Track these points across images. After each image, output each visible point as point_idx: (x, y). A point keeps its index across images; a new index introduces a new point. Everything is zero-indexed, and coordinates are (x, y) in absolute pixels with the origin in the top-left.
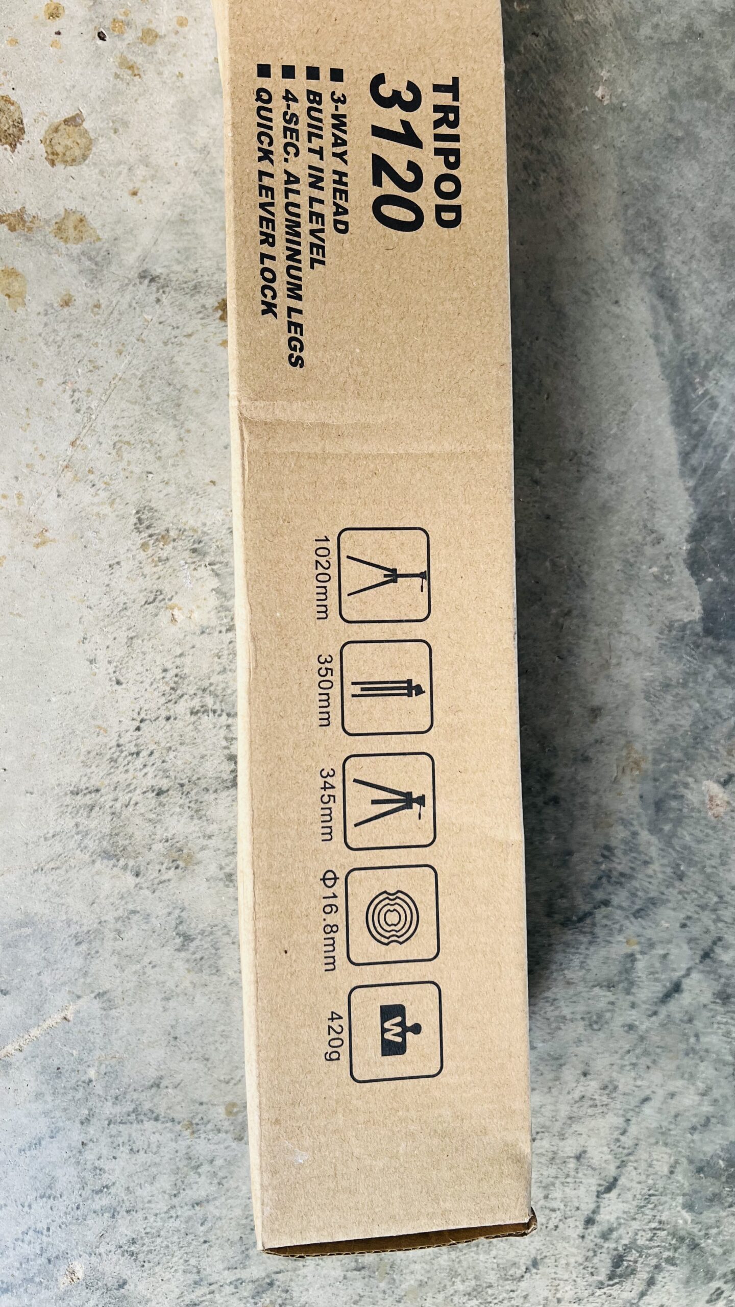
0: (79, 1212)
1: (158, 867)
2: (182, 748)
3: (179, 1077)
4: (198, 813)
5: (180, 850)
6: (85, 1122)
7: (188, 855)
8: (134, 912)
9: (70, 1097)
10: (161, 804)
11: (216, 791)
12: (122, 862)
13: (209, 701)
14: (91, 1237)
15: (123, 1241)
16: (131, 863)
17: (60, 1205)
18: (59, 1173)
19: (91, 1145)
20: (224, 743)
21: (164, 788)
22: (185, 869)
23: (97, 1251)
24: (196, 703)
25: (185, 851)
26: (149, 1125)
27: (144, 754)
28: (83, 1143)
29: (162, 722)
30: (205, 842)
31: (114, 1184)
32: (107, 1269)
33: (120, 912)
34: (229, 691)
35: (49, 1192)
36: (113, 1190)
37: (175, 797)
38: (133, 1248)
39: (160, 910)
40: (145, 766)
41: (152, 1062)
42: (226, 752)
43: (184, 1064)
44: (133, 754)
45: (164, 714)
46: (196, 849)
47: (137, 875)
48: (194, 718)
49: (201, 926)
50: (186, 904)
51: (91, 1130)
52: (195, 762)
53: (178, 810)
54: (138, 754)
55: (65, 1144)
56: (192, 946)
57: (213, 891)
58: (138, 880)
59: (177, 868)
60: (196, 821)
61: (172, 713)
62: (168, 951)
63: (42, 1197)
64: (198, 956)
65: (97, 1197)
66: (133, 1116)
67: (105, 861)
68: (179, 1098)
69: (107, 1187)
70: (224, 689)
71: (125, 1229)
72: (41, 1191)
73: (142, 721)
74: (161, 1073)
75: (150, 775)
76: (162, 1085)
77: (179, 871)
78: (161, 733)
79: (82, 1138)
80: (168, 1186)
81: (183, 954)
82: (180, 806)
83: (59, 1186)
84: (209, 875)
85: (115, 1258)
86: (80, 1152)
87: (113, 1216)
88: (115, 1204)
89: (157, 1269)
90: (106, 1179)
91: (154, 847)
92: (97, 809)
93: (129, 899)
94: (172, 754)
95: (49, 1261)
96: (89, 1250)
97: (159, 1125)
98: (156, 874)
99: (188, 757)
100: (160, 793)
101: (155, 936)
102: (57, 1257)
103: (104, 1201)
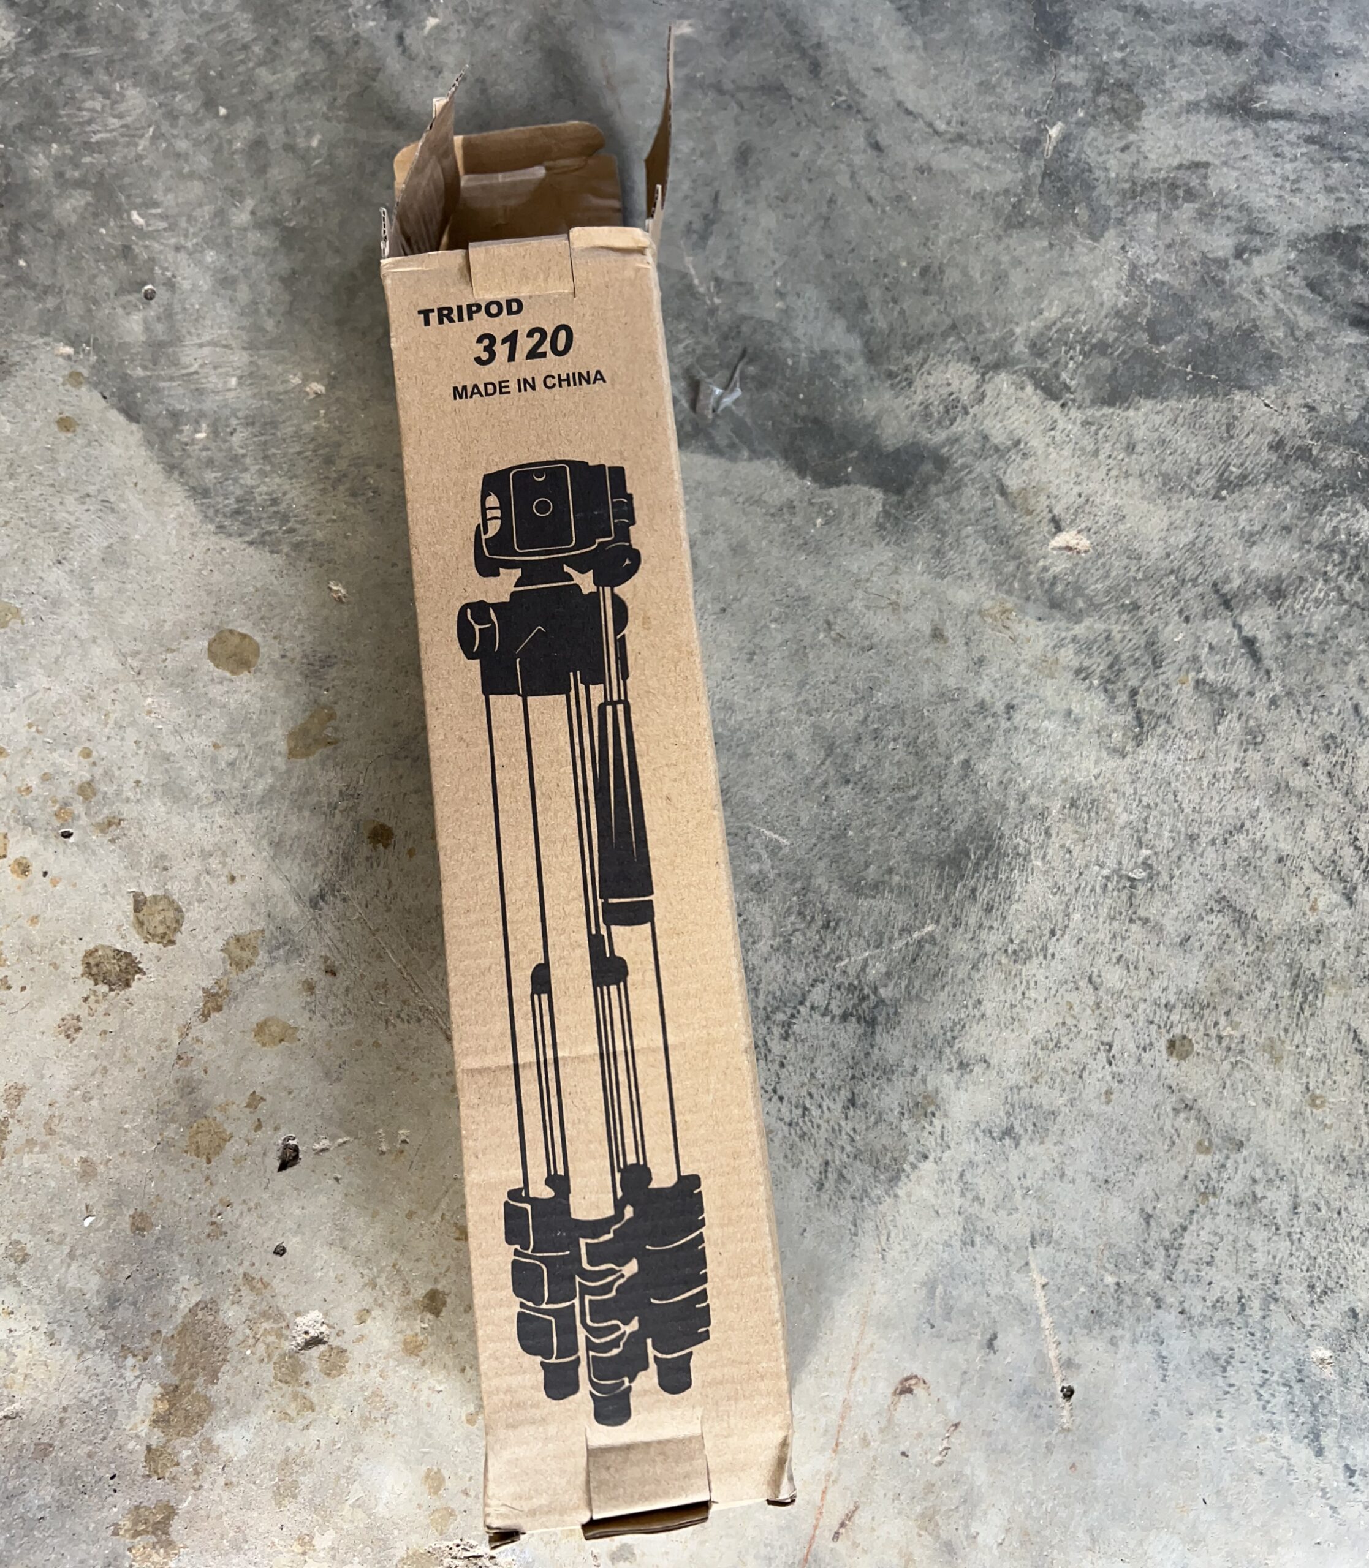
0: (1258, 1335)
1: (926, 1134)
2: (817, 1063)
3: (1149, 1193)
4: (887, 1071)
5: (917, 1104)
6: (1159, 1303)
7: (925, 1098)
8: (962, 1175)
9: (1126, 1311)
10: (865, 1105)
11: (872, 1046)
12: (907, 1167)
13: (780, 1017)
14: (1291, 1329)
15: (1308, 1297)
16: (911, 1158)
17: (1241, 1351)
18: (1204, 1346)
19: (1186, 1305)
20: (828, 1019)
21: (849, 1095)
22: (938, 1107)
23: (1308, 1327)
24: (777, 1031)
25: (920, 1099)
26: (1187, 1239)
27: (808, 1104)
28: (1182, 1313)
29: (784, 1073)
30: (919, 1076)
31: (1240, 1290)
32: (1331, 1324)
33: (957, 1190)
34: (778, 993)
35: (1222, 1362)
36: (1246, 1293)
37: (864, 1088)
38: (1319, 1290)
39: (969, 1147)
40: (820, 1106)
41: (1122, 1214)
42: (837, 1020)
43: (1136, 1182)
44: (804, 1115)
45: (776, 1066)
46: (922, 1087)
47: (926, 1157)
48: (792, 1040)
49: (1002, 1114)
50: (973, 1119)
51: (1170, 1300)
52: (835, 1054)
53: (876, 1091)
54: (805, 1109)
55: (1175, 1332)
56: (1017, 1128)
57: (971, 1088)
58: (931, 1158)
59: (933, 1115)
60: (894, 1078)
61: (778, 1059)
62: (1014, 1155)
63: (1225, 1370)
64: (1030, 1128)
65: (1248, 1312)
66: (1173, 1252)
67: (900, 1184)
68: (1171, 1198)
69: (1240, 1298)
70: (774, 998)
71: (1295, 1292)
72: (1218, 1370)
73: (775, 1091)
74: (1138, 1207)
75: (832, 1106)
76: (1150, 1212)
77: (937, 1114)
78: (794, 1078)
79: (1174, 1312)
80: (1265, 1234)
81: (1023, 1143)
82: (874, 1086)
83: (1219, 1348)
84: (953, 1086)
85: (1322, 1311)
86: (1189, 1318)
87: (1276, 1300)
88: (1263, 1294)
89: (1350, 1273)
90: (1231, 1298)
91: (905, 1129)
92: (845, 1172)
93: (947, 1175)
94: (819, 1075)
95: (1301, 1381)
96: (1303, 1336)
97: (1192, 1228)
98: (932, 1138)
99: (827, 1060)
100: (852, 1102)
101: (994, 1164)
102: (1299, 1371)
103: (1256, 1304)
